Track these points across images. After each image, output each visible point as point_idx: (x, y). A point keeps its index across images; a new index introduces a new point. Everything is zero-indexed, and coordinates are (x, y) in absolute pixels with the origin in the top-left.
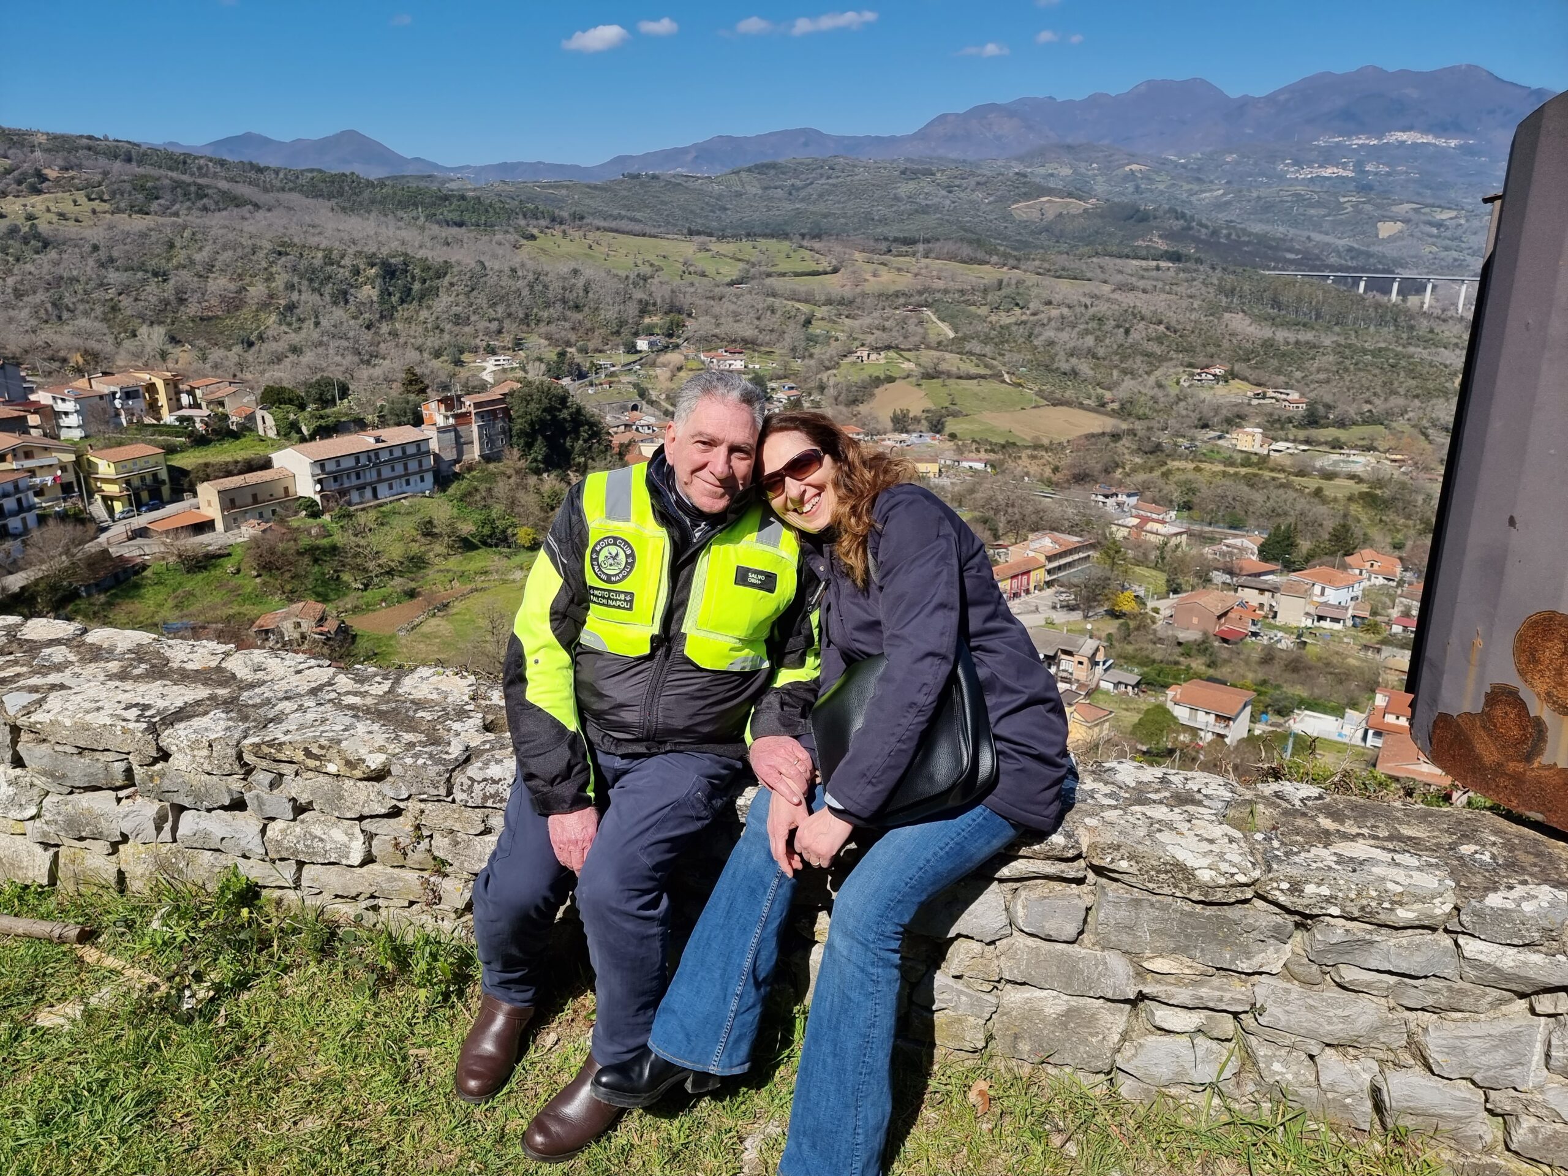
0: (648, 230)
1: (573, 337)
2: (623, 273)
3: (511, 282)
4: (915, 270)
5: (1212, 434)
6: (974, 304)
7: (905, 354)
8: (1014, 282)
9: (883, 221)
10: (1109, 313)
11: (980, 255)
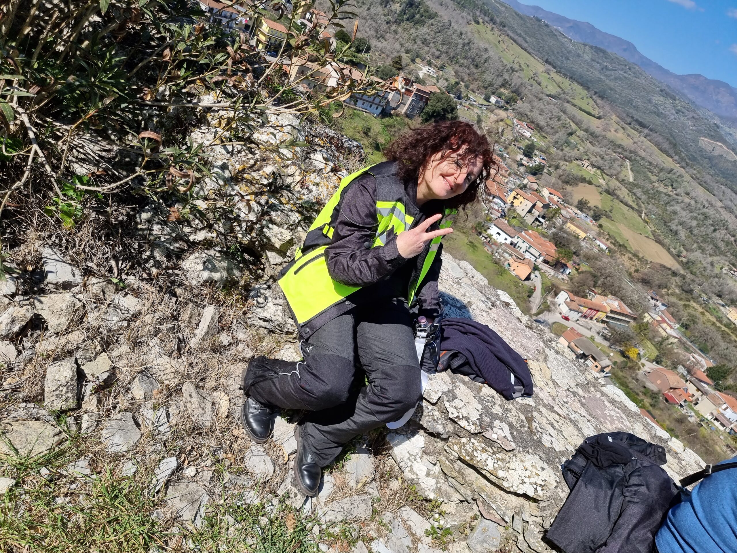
0: (529, 49)
1: (466, 78)
2: (505, 62)
3: (457, 38)
4: (636, 140)
5: (720, 302)
6: (652, 172)
7: (605, 176)
8: (678, 174)
9: (636, 108)
10: (713, 216)
11: (671, 152)
